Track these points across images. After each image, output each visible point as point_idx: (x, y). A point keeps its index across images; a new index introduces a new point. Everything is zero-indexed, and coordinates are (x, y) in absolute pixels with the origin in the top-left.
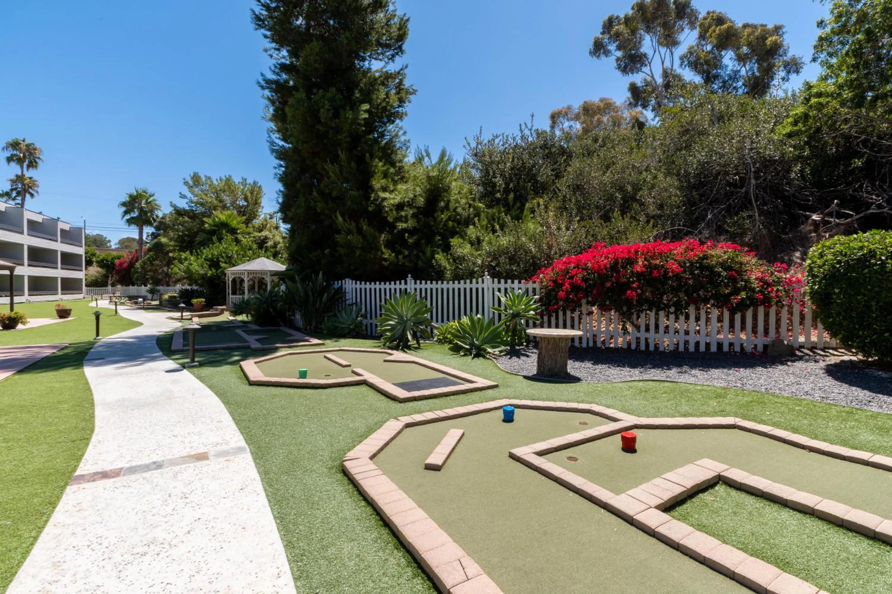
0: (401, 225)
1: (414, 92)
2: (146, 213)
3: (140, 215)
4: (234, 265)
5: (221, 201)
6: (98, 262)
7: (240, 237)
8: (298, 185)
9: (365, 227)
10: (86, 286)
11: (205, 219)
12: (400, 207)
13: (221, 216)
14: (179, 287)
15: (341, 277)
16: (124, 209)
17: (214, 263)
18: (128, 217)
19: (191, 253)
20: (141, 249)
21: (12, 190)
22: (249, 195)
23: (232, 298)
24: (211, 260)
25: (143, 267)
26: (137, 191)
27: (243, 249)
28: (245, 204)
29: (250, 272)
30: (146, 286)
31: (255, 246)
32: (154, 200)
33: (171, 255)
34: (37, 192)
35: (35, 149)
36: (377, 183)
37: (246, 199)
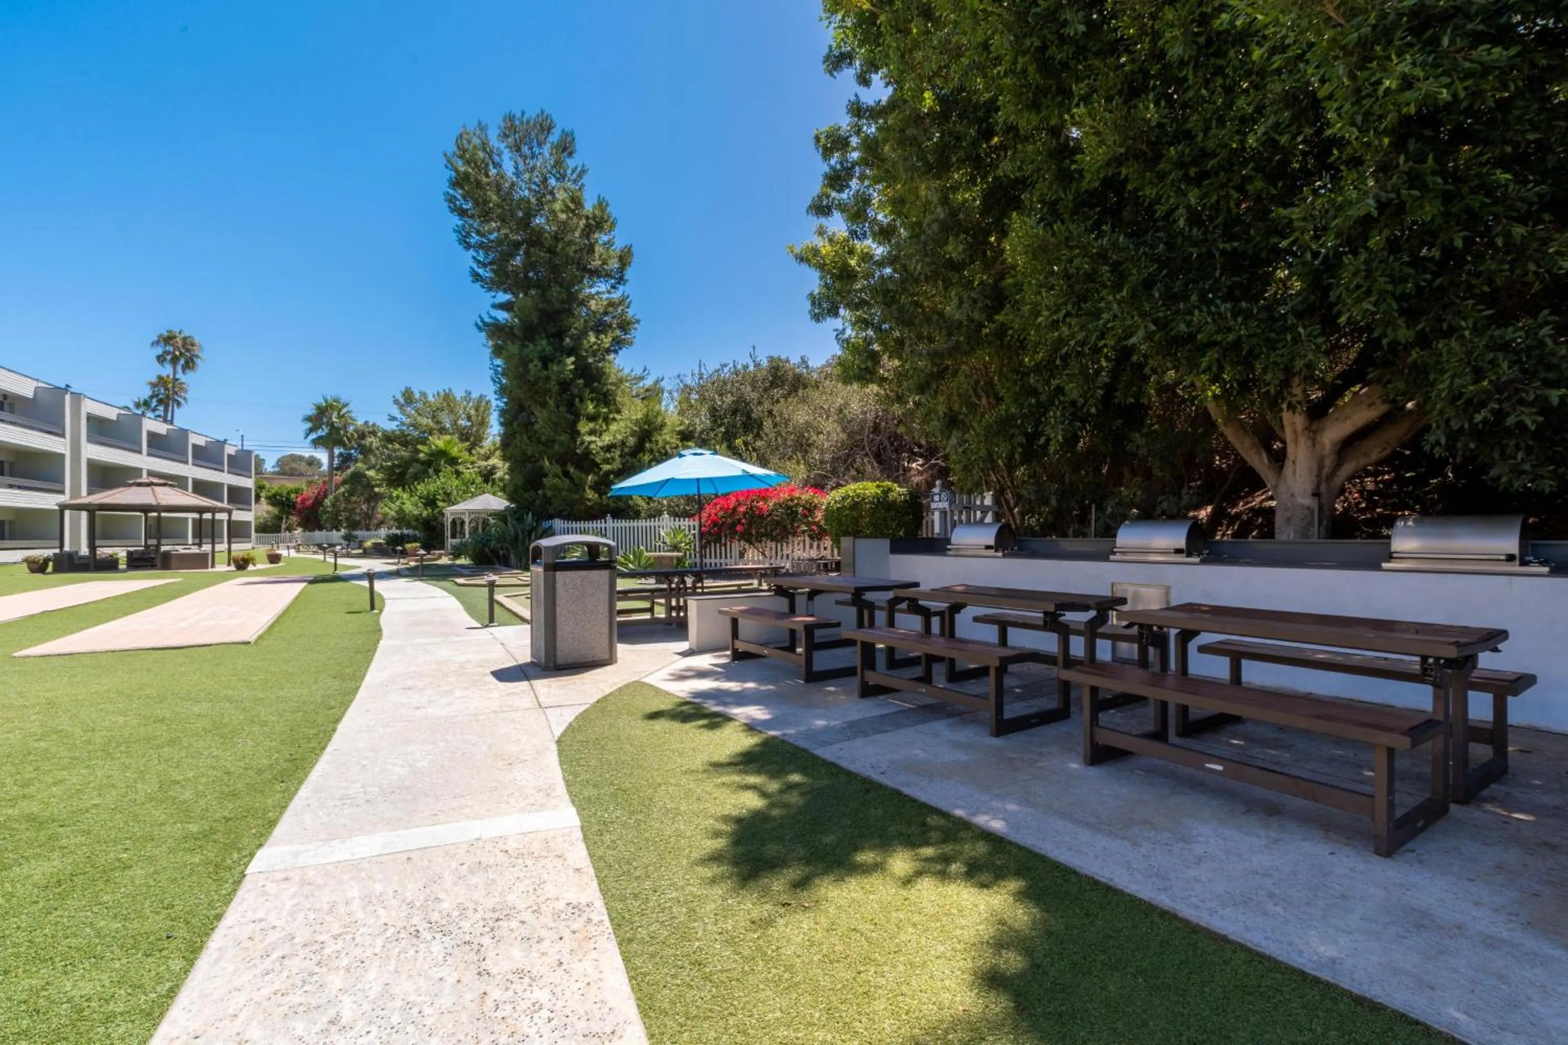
0: (606, 467)
1: (638, 321)
2: (338, 429)
3: (330, 434)
4: (454, 504)
5: (438, 423)
6: (268, 498)
7: (461, 468)
8: (515, 425)
9: (572, 470)
10: (257, 531)
11: (420, 447)
12: (609, 448)
13: (439, 442)
14: (383, 532)
15: (551, 517)
16: (308, 425)
17: (430, 502)
18: (313, 436)
19: (404, 489)
20: (331, 481)
21: (152, 397)
22: (473, 412)
23: (450, 542)
24: (427, 498)
25: (334, 505)
26: (326, 401)
27: (465, 484)
28: (469, 424)
29: (471, 512)
30: (338, 530)
31: (479, 480)
32: (349, 412)
33: (376, 490)
34: (185, 399)
35: (193, 345)
36: (584, 427)
37: (469, 418)
